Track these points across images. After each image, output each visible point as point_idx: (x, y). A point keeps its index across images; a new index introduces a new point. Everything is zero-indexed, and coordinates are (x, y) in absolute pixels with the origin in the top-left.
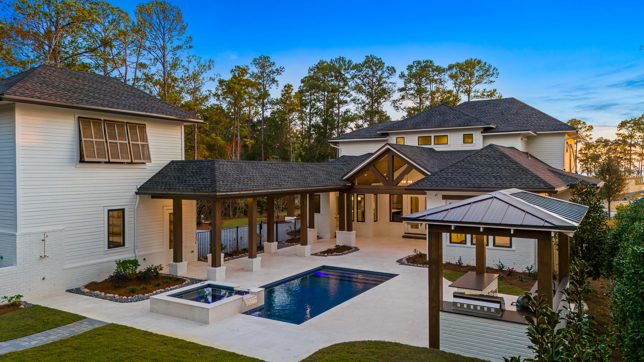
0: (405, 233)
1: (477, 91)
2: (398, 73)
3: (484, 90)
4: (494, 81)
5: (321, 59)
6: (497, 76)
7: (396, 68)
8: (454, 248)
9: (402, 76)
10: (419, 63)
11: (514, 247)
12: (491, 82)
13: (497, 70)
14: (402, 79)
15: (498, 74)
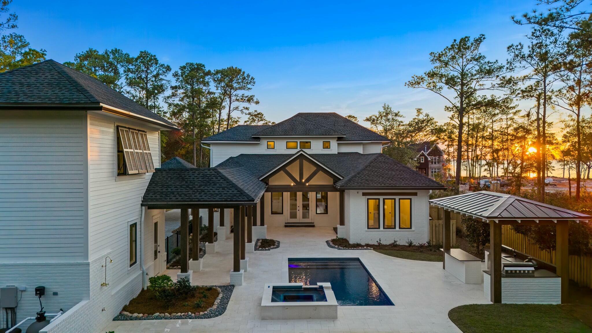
0: (286, 223)
1: (237, 94)
2: (173, 71)
3: (243, 95)
4: (251, 88)
5: (91, 48)
6: (253, 84)
7: (171, 67)
8: (371, 232)
9: (176, 75)
10: (192, 64)
11: (413, 229)
12: (249, 89)
13: (254, 79)
14: (175, 78)
15: (254, 83)
